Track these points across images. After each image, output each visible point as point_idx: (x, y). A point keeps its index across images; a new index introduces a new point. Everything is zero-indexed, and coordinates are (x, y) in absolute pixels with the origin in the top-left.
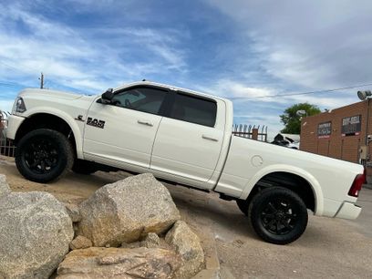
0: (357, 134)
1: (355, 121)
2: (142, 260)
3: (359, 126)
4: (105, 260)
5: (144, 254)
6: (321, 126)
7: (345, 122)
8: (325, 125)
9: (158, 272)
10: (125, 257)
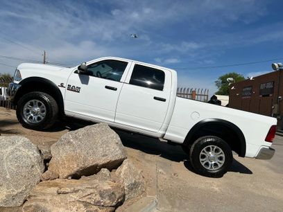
0: (271, 95)
1: (269, 86)
2: (92, 191)
3: (272, 89)
4: (63, 190)
5: (95, 186)
6: (244, 90)
7: (262, 87)
8: (247, 89)
9: (105, 200)
10: (79, 188)
